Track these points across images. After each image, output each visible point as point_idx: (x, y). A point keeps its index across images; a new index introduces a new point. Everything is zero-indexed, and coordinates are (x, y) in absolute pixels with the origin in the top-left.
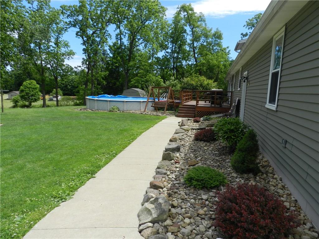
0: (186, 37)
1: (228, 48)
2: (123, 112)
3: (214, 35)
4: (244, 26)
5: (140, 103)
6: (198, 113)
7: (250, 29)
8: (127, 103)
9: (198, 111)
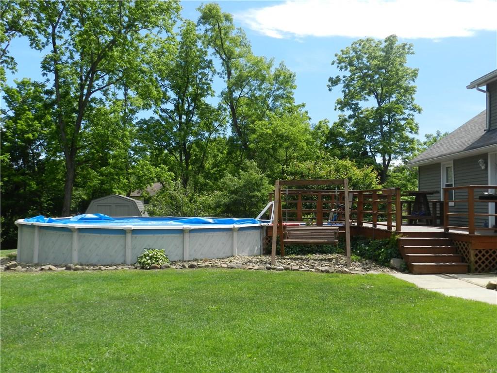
0: (210, 77)
1: (304, 105)
2: (192, 266)
3: (277, 77)
4: (333, 64)
5: (229, 233)
6: (480, 256)
7: (343, 70)
8: (192, 234)
9: (480, 252)
